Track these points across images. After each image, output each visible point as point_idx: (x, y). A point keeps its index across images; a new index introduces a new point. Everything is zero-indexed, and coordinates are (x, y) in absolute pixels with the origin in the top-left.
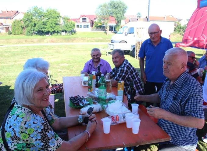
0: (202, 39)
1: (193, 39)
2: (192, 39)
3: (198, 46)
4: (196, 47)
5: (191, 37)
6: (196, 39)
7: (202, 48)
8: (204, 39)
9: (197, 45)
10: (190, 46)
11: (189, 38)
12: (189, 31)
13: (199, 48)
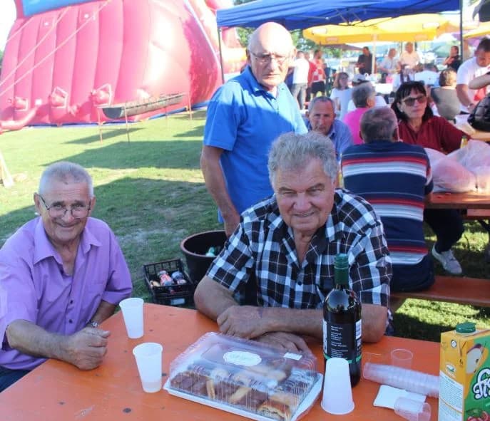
0: (58, 99)
1: (32, 105)
2: (26, 103)
3: (50, 119)
4: (46, 125)
5: (24, 100)
6: (39, 102)
7: (64, 125)
8: (63, 99)
9: (46, 119)
10: (29, 125)
11: (20, 101)
12: (12, 86)
13: (55, 126)
